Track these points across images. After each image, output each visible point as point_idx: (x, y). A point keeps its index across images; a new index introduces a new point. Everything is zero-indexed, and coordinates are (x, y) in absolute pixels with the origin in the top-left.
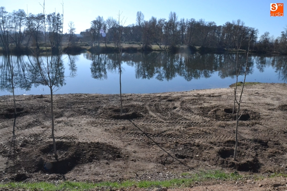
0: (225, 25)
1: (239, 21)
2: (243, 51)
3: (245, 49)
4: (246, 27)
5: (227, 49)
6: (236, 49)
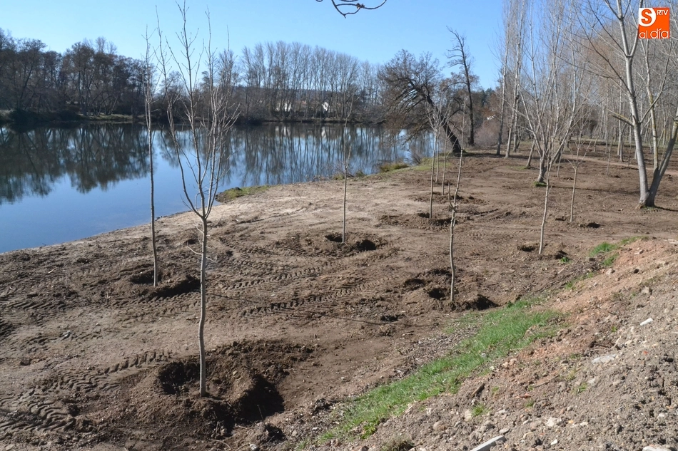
0: (72, 50)
1: (101, 42)
2: (126, 120)
3: (129, 114)
4: (126, 60)
5: (85, 114)
6: (107, 114)
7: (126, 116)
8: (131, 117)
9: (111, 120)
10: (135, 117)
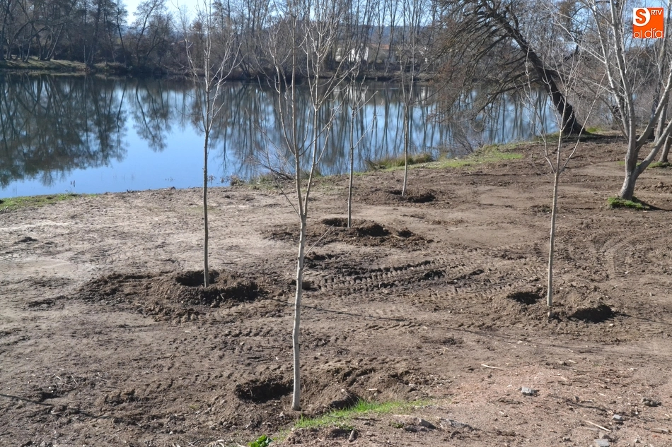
2: (74, 69)
3: (82, 61)
6: (42, 59)
7: (76, 64)
8: (83, 66)
9: (48, 69)
10: (90, 66)
